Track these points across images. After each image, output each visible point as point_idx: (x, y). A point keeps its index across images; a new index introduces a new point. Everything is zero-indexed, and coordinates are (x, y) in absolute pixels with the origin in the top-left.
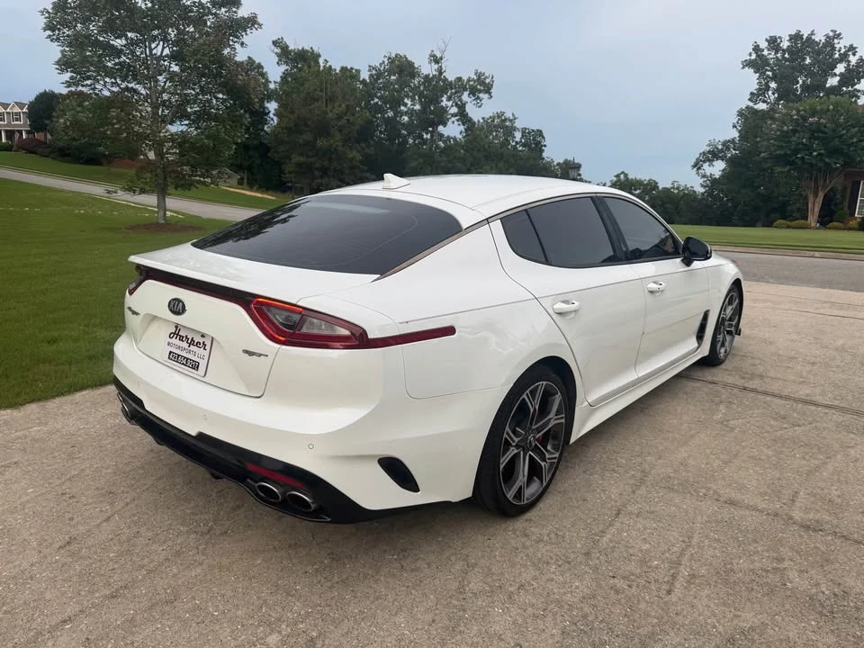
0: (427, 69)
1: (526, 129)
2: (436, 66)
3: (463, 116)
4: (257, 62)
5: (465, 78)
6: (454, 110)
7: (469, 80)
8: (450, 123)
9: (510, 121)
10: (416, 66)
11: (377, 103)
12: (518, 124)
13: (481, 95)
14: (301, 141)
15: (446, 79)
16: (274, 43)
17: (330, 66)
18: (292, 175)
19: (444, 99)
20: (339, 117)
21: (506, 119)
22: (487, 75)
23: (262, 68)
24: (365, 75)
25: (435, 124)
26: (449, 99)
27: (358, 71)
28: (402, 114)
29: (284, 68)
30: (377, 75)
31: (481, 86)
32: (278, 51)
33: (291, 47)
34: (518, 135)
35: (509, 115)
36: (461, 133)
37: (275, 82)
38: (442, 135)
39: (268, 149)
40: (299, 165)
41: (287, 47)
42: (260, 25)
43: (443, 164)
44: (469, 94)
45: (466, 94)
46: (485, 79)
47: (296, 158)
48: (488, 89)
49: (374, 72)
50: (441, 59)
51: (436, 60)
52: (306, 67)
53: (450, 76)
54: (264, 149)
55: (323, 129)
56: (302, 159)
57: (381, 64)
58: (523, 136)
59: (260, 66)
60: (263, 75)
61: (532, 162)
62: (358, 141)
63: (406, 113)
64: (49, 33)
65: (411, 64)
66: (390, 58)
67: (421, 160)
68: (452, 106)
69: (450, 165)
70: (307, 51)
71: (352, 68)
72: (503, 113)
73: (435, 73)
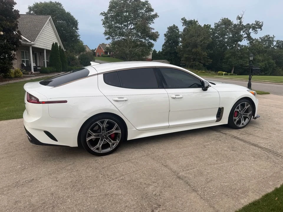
0: (235, 22)
1: (278, 40)
2: (239, 21)
3: (249, 37)
4: (176, 26)
5: (251, 24)
6: (246, 35)
7: (252, 24)
8: (243, 40)
9: (272, 38)
10: (231, 21)
11: (217, 35)
12: (275, 39)
13: (257, 29)
14: (187, 50)
15: (243, 25)
16: (182, 19)
17: (199, 25)
18: (184, 61)
19: (242, 32)
20: (201, 41)
21: (270, 37)
22: (260, 22)
23: (178, 27)
24: (213, 26)
25: (237, 41)
26: (243, 32)
27: (210, 25)
28: (225, 38)
29: (184, 27)
30: (217, 26)
31: (258, 26)
32: (183, 21)
33: (187, 20)
34: (275, 43)
35: (271, 36)
36: (248, 44)
37: (181, 32)
38: (240, 45)
39: (177, 53)
40: (186, 58)
41: (186, 20)
42: (158, 16)
43: (239, 55)
44: (252, 30)
45: (251, 29)
46: (259, 23)
47: (185, 55)
48: (260, 27)
49: (216, 25)
50: (241, 18)
51: (239, 18)
52: (191, 26)
53: (244, 24)
54: (176, 53)
55: (195, 46)
56: (187, 56)
57: (219, 22)
58: (277, 44)
59: (177, 27)
60: (178, 30)
61: (280, 53)
62: (207, 49)
63: (227, 38)
64: (104, 25)
65: (230, 21)
66: (222, 20)
67: (230, 54)
68: (245, 34)
69: (242, 55)
70: (192, 21)
71: (208, 25)
72: (269, 35)
73: (238, 23)
